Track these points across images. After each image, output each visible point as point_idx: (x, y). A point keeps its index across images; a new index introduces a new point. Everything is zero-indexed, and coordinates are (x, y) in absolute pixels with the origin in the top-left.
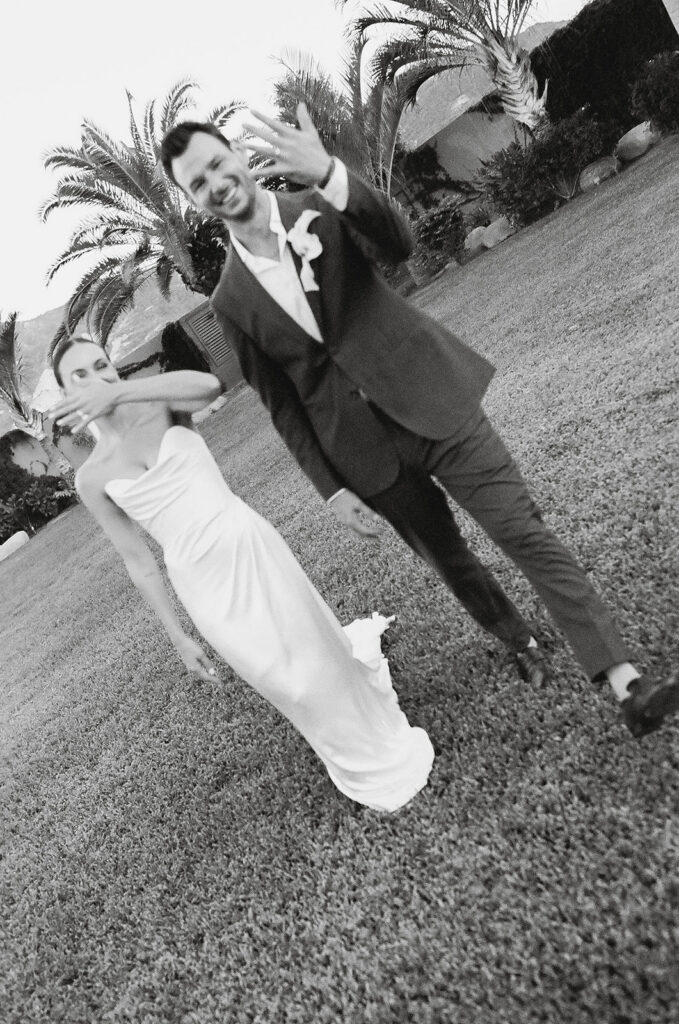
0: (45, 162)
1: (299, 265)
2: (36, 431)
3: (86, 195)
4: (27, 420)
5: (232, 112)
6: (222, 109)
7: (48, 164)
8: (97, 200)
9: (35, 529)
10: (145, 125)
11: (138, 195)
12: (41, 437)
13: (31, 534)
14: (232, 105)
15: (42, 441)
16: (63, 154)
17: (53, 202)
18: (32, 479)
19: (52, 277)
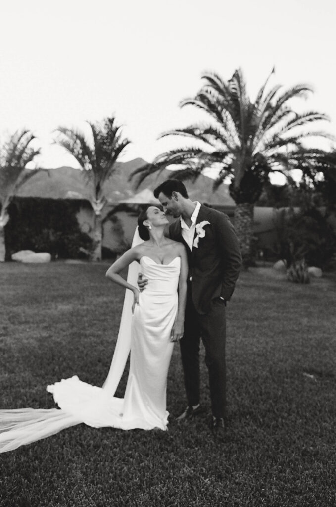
0: (203, 75)
1: (195, 237)
2: (98, 208)
3: (212, 108)
4: (97, 199)
5: (320, 118)
6: (316, 114)
7: (204, 77)
8: (214, 114)
9: (58, 258)
10: (268, 95)
11: (238, 127)
12: (98, 213)
13: (53, 259)
14: (323, 115)
15: (97, 216)
16: (215, 79)
17: (192, 101)
18: (78, 231)
19: (163, 136)
